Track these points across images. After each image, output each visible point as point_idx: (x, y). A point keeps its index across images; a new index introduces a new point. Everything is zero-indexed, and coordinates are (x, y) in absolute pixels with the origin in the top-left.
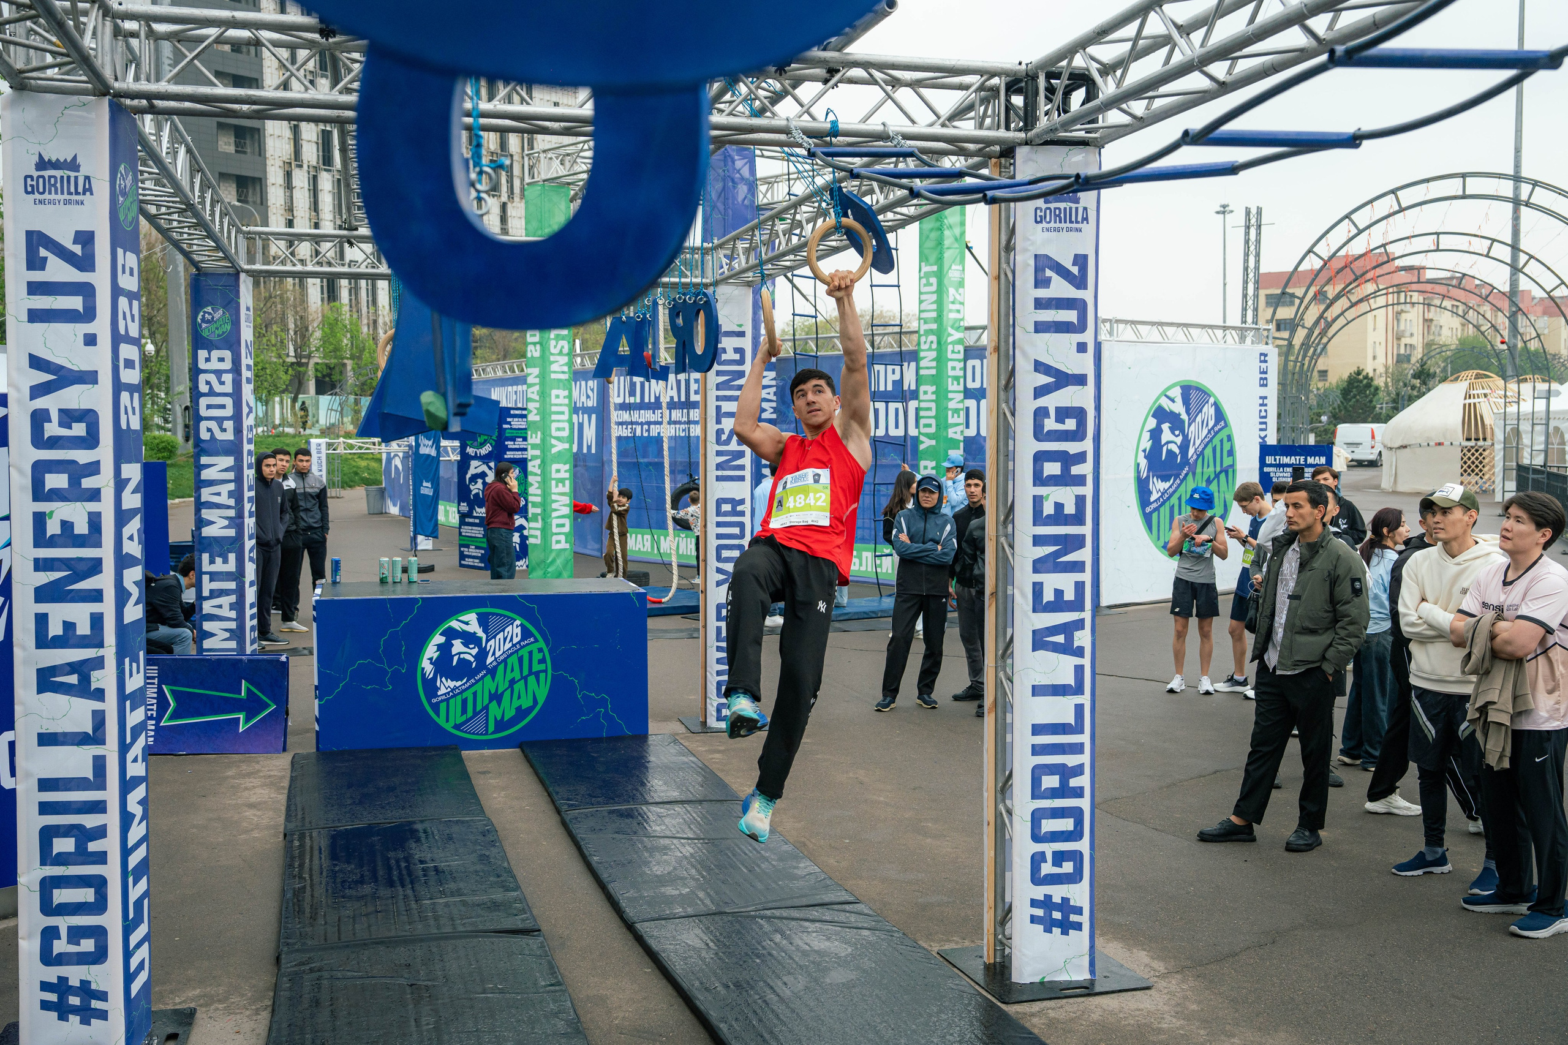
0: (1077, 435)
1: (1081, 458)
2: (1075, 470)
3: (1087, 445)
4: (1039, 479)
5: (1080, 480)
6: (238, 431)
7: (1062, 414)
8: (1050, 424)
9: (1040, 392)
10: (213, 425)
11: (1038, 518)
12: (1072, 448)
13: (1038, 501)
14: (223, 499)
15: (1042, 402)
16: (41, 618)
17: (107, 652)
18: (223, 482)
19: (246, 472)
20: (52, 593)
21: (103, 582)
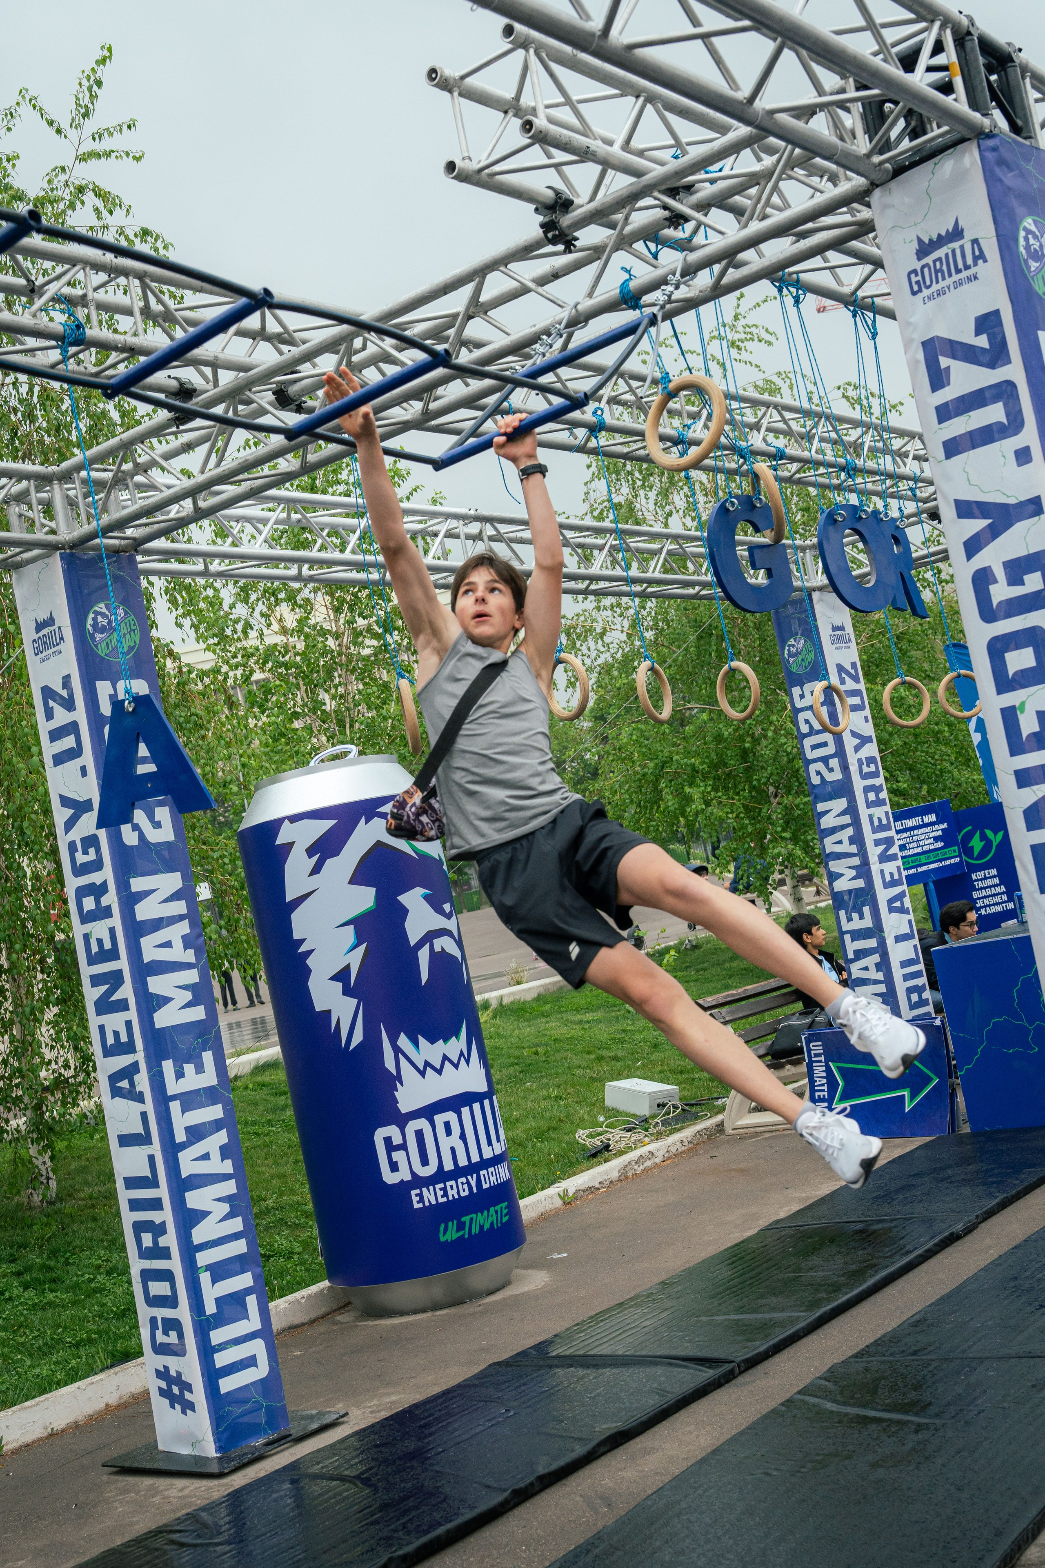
6: (845, 768)
10: (820, 766)
14: (846, 847)
16: (102, 1028)
17: (140, 1056)
18: (843, 827)
19: (864, 812)
20: (105, 1006)
21: (126, 991)
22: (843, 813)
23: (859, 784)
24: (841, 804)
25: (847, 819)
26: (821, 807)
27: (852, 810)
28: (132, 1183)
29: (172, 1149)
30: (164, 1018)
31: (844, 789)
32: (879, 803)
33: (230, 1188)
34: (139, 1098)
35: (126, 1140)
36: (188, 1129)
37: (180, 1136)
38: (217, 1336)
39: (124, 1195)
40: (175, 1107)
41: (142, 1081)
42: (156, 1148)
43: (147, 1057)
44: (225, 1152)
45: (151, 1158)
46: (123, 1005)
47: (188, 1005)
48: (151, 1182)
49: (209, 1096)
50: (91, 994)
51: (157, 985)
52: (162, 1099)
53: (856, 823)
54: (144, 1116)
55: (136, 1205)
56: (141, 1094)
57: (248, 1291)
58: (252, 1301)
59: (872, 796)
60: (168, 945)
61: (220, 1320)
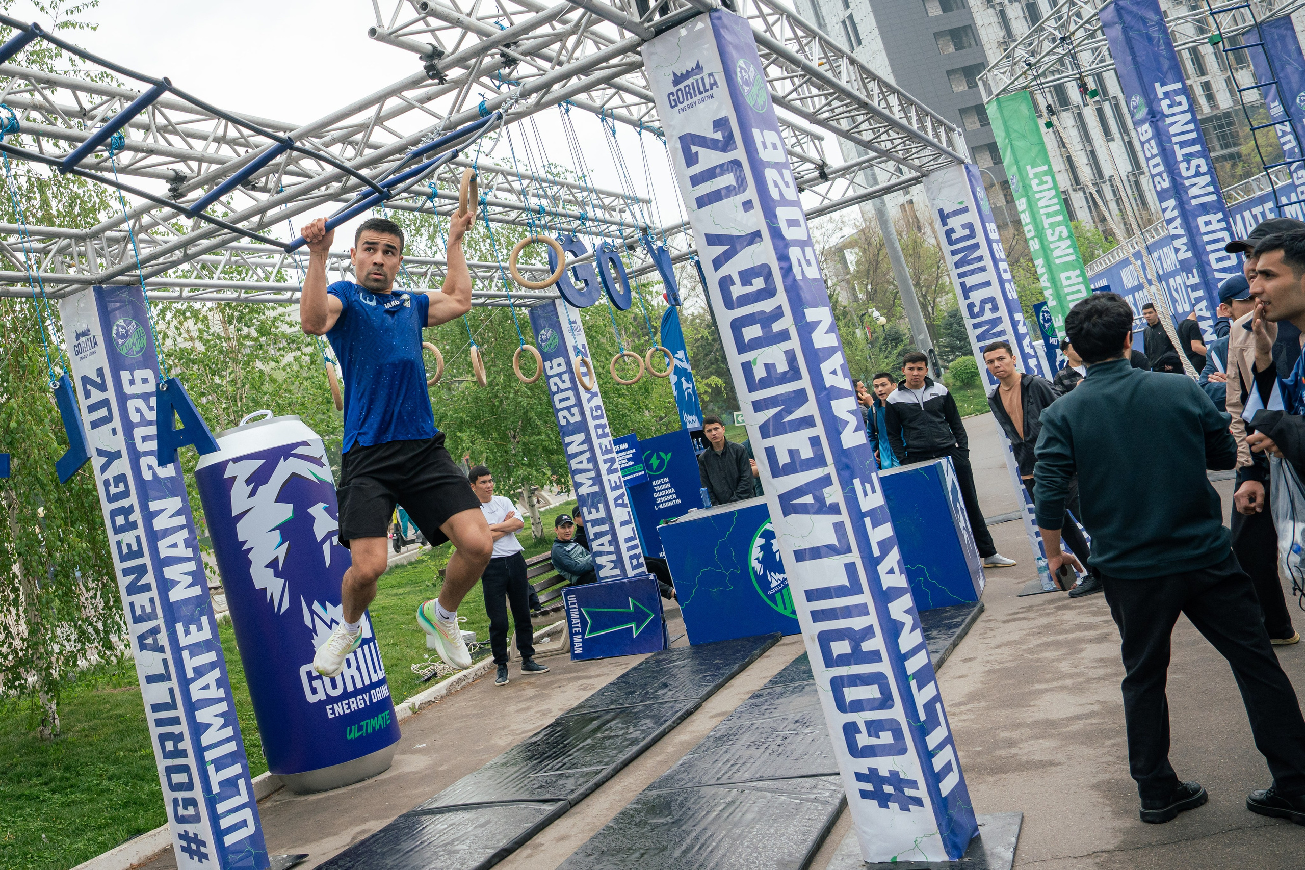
0: (769, 292)
1: (778, 314)
2: (777, 327)
3: (781, 299)
4: (742, 347)
5: (784, 336)
6: (583, 413)
7: (746, 276)
8: (737, 290)
9: (718, 263)
10: (566, 413)
11: (752, 386)
12: (766, 306)
13: (747, 368)
14: (585, 466)
15: (724, 271)
16: (132, 605)
17: (160, 622)
18: (582, 453)
19: (596, 442)
20: (133, 589)
21: (149, 578)
22: (582, 443)
23: (591, 424)
24: (581, 437)
25: (585, 447)
26: (567, 440)
27: (588, 440)
28: (156, 708)
29: (185, 683)
30: (176, 595)
31: (582, 427)
32: (605, 435)
33: (223, 707)
34: (161, 649)
35: (151, 679)
36: (195, 669)
37: (190, 674)
38: (221, 808)
39: (151, 717)
40: (185, 654)
41: (163, 638)
42: (174, 683)
43: (166, 621)
44: (220, 683)
45: (171, 690)
46: (147, 588)
47: (190, 586)
48: (172, 706)
49: (206, 646)
50: (123, 582)
51: (170, 572)
52: (177, 650)
53: (591, 449)
54: (165, 662)
55: (159, 723)
56: (162, 647)
57: (238, 777)
58: (241, 783)
59: (600, 431)
60: (175, 545)
61: (222, 798)
